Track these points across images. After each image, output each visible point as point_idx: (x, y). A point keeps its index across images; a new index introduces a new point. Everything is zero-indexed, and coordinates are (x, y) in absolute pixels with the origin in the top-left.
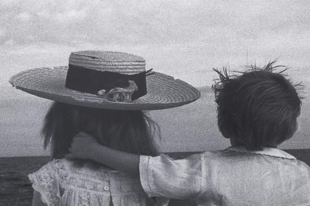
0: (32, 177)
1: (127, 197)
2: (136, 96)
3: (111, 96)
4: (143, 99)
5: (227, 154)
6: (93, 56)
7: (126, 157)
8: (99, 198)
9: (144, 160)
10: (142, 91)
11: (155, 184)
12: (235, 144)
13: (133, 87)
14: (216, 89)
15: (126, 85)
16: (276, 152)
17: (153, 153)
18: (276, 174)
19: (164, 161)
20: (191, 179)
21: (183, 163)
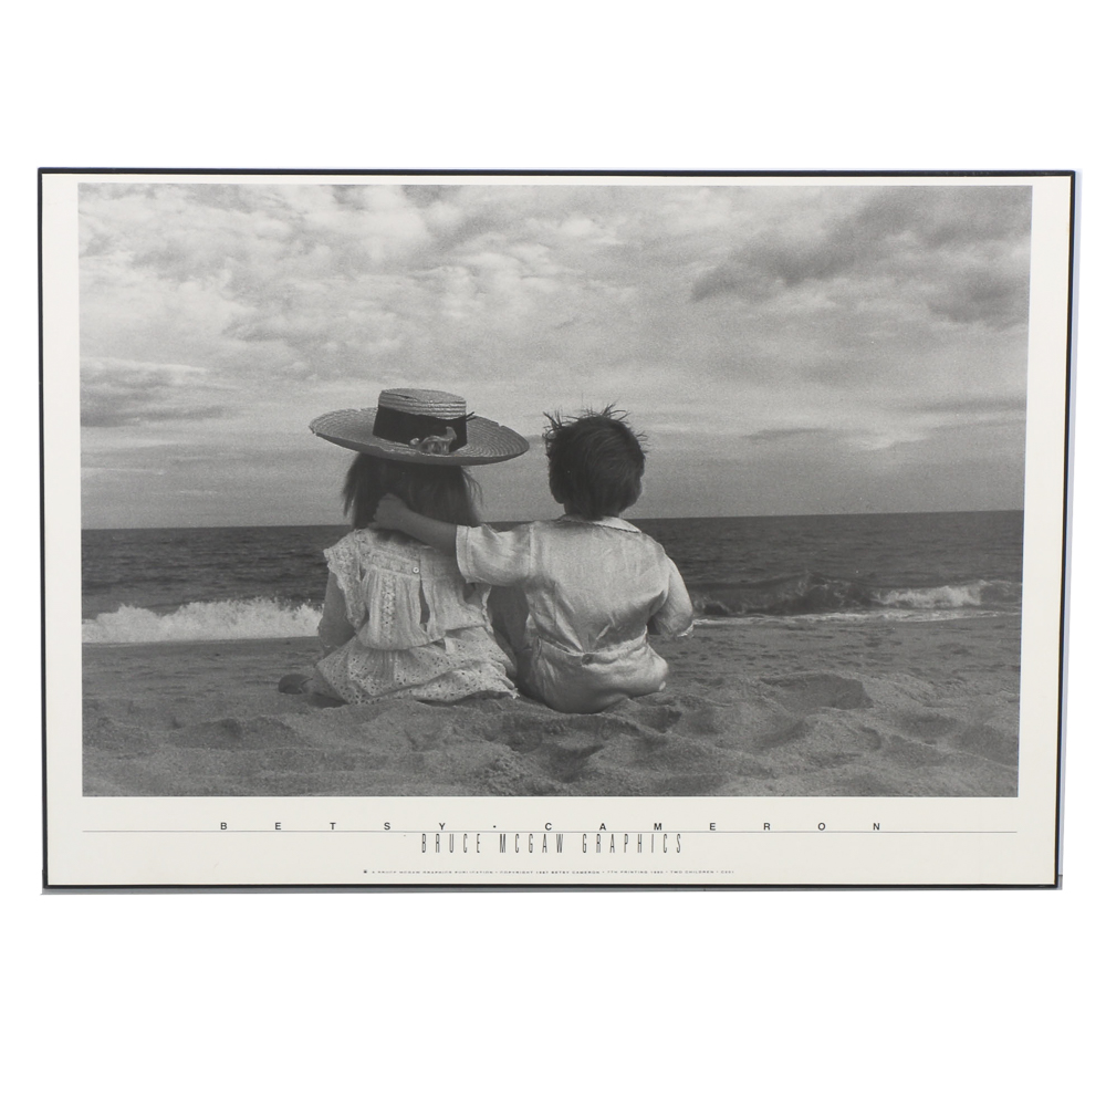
0: (328, 553)
1: (440, 583)
2: (454, 446)
3: (425, 447)
4: (463, 451)
5: (561, 524)
6: (406, 395)
7: (440, 528)
8: (406, 583)
9: (462, 531)
10: (461, 440)
11: (475, 565)
12: (571, 511)
13: (451, 435)
14: (547, 439)
15: (443, 433)
16: (617, 523)
17: (472, 522)
18: (618, 552)
19: (486, 534)
20: (518, 559)
21: (508, 536)
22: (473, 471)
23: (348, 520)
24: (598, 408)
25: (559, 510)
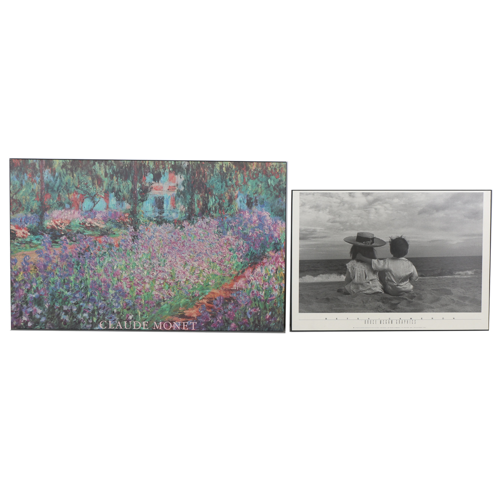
0: (347, 264)
1: (369, 270)
2: (372, 243)
3: (366, 244)
5: (392, 259)
6: (362, 233)
7: (369, 259)
8: (362, 270)
9: (373, 260)
10: (373, 242)
11: (376, 267)
12: (394, 256)
13: (371, 241)
14: (390, 242)
15: (369, 241)
16: (403, 258)
17: (375, 259)
18: (403, 264)
19: (378, 261)
20: (384, 266)
21: (382, 261)
22: (375, 248)
23: (351, 258)
24: (400, 236)
25: (392, 256)
